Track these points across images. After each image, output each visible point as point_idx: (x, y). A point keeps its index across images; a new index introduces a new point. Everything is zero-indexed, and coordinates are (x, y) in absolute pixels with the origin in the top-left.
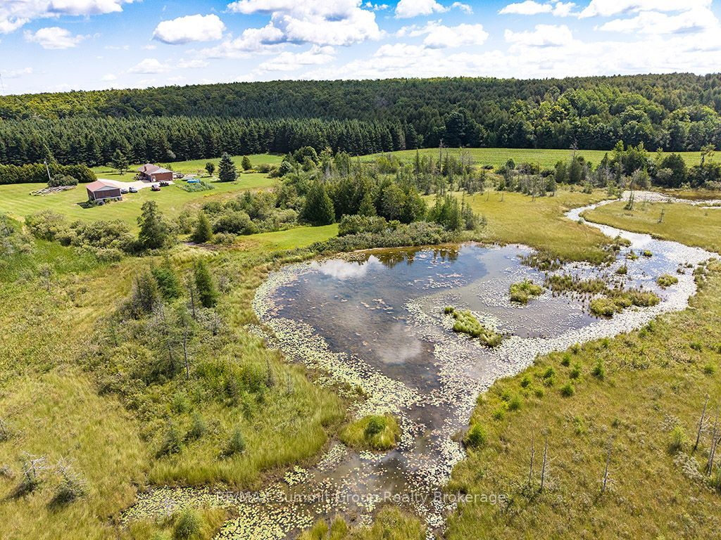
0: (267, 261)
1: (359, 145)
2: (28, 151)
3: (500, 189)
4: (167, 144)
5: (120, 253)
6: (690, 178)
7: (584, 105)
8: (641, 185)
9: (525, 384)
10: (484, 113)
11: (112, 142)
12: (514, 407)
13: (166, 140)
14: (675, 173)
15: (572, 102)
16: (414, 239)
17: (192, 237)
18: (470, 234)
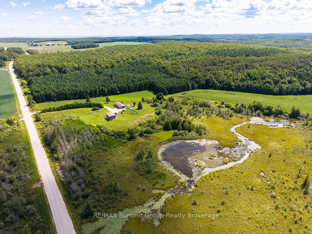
0: (158, 144)
1: (176, 90)
2: (79, 93)
3: (217, 115)
4: (117, 89)
5: (127, 141)
6: (274, 113)
7: (252, 76)
8: (259, 115)
9: (206, 177)
10: (219, 76)
11: (101, 89)
12: (203, 181)
13: (117, 87)
14: (269, 111)
15: (249, 74)
16: (191, 138)
17: (139, 134)
18: (205, 136)
